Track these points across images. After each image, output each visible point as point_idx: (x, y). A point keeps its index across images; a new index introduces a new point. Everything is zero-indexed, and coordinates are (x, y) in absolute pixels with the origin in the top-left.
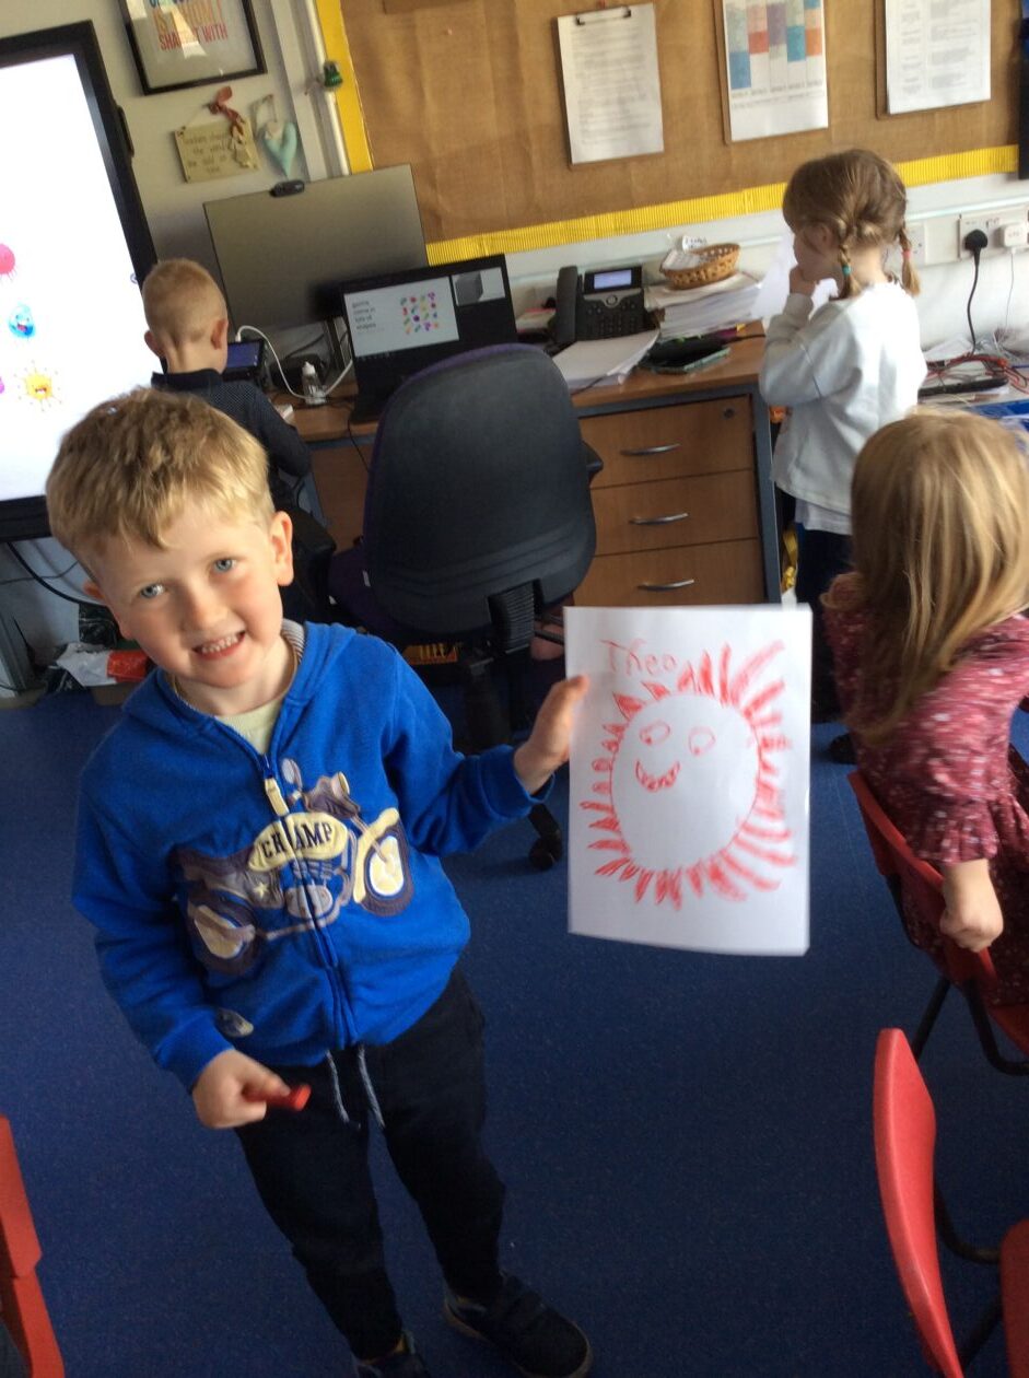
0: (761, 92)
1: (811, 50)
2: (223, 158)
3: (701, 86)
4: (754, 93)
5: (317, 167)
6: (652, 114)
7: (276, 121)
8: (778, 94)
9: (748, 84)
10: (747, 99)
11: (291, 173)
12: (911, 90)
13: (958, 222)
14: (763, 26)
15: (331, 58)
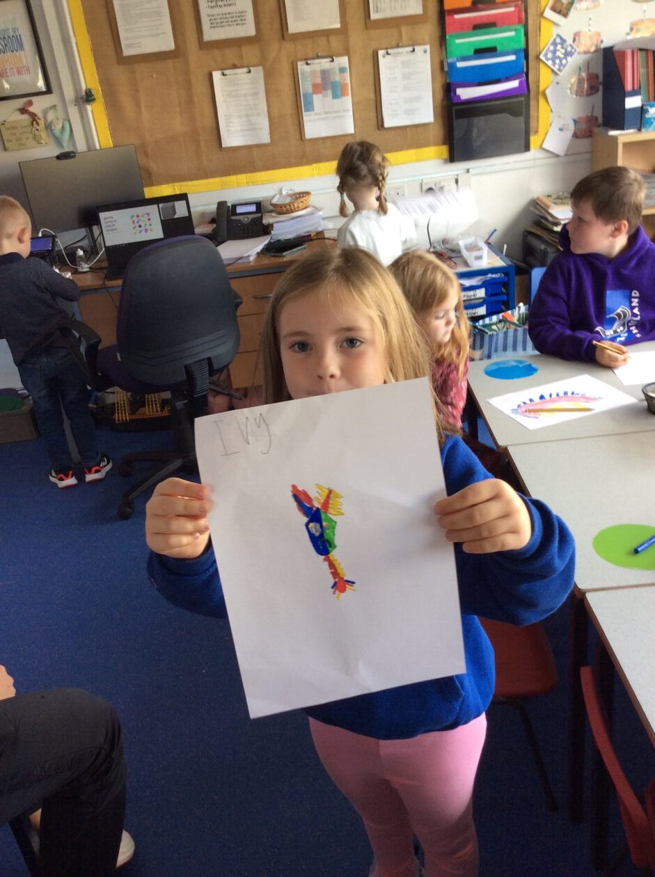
0: (319, 114)
1: (344, 94)
2: (28, 138)
3: (288, 109)
4: (316, 114)
5: (81, 146)
6: (264, 123)
7: (58, 119)
8: (327, 115)
9: (313, 110)
10: (311, 118)
11: (67, 148)
12: (395, 116)
13: (421, 184)
14: (319, 81)
15: (89, 87)
